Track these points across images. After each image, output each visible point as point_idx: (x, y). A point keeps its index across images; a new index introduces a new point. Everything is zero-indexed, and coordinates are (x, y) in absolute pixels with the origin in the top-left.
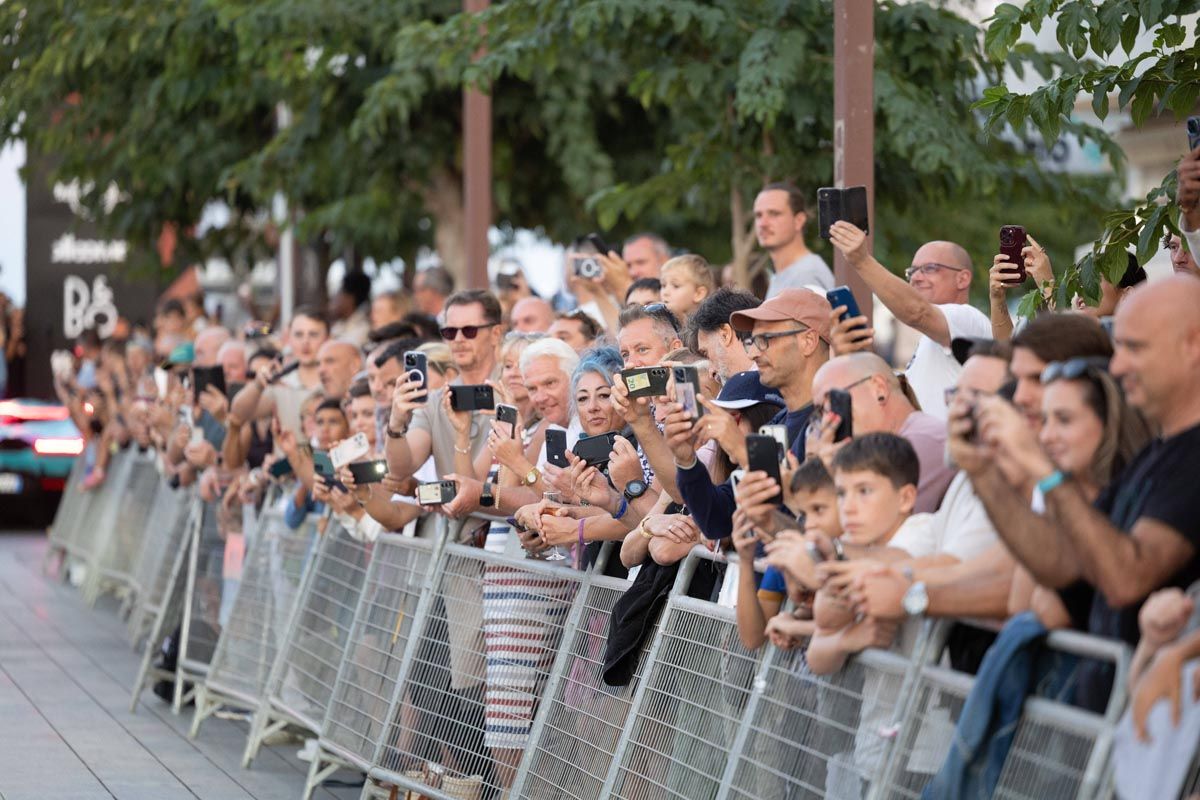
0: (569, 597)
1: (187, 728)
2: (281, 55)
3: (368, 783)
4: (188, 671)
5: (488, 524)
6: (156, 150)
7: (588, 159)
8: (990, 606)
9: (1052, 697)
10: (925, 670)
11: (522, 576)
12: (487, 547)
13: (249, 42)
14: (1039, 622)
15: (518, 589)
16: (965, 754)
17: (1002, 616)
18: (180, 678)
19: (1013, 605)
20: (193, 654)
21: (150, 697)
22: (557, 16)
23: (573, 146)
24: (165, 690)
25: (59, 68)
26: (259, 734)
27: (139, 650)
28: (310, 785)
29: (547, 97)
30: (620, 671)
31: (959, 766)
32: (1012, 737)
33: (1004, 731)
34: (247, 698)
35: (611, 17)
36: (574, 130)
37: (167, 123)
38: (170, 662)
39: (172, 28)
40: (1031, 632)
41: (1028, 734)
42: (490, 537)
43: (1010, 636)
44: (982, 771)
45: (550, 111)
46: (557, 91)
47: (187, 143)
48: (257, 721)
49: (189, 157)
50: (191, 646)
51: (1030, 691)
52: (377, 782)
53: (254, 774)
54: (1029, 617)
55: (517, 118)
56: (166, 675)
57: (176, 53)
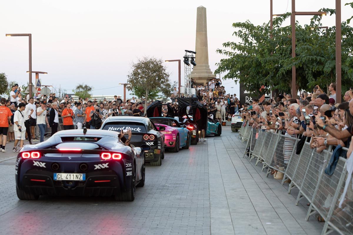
0: (295, 142)
1: (250, 160)
2: (268, 65)
3: (269, 168)
4: (251, 152)
5: (285, 131)
6: (254, 78)
7: (311, 79)
8: (335, 143)
9: (343, 157)
10: (330, 153)
11: (290, 139)
12: (285, 135)
13: (263, 63)
14: (341, 146)
15: (289, 141)
16: (330, 164)
17: (337, 145)
18: (250, 153)
19: (338, 143)
20: (251, 150)
21: (246, 156)
22: (301, 59)
23: (309, 77)
24: (248, 155)
25: (239, 67)
26: (258, 161)
27: (245, 149)
28: (263, 168)
29: (306, 70)
30: (298, 152)
31: (330, 166)
32: (337, 162)
33: (336, 161)
34: (257, 156)
35: (308, 59)
36: (310, 75)
37: (255, 74)
38: (249, 151)
39: (252, 61)
40: (340, 147)
41: (339, 162)
42: (286, 133)
43: (337, 148)
44: (333, 167)
45: (306, 72)
46: (307, 69)
47: (258, 77)
48: (258, 159)
49: (258, 79)
50: (251, 148)
51: (340, 155)
52: (270, 168)
53: (257, 167)
54: (340, 145)
55: (302, 73)
56: (248, 153)
57: (253, 65)
